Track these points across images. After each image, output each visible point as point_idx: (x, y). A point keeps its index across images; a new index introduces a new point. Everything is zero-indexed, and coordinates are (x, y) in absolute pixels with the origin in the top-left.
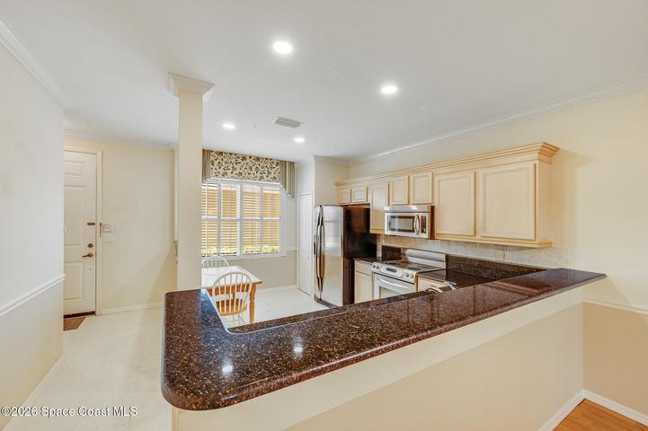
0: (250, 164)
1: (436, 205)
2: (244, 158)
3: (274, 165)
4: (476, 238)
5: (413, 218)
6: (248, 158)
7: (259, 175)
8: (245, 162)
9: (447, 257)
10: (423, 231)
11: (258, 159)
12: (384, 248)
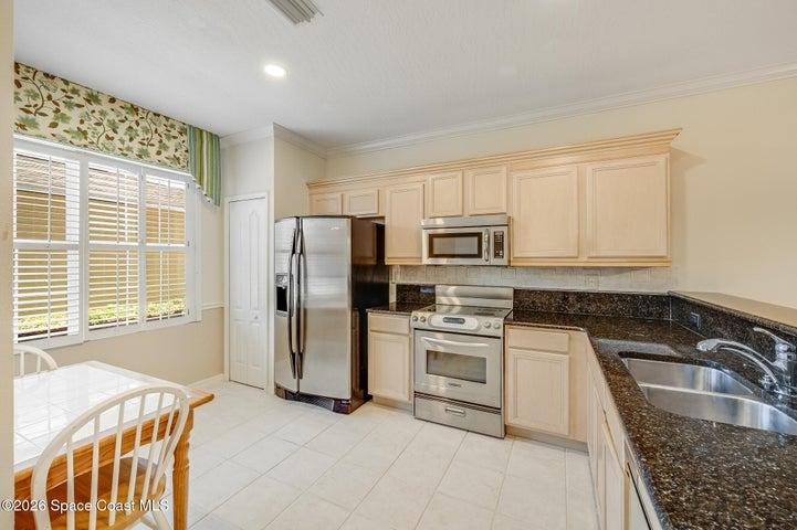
0: (112, 116)
1: (514, 214)
2: (92, 98)
3: (174, 133)
4: (579, 260)
5: (479, 235)
6: (104, 100)
7: (135, 145)
8: (95, 107)
9: (515, 291)
10: (496, 255)
11: (134, 109)
12: (400, 288)
